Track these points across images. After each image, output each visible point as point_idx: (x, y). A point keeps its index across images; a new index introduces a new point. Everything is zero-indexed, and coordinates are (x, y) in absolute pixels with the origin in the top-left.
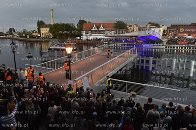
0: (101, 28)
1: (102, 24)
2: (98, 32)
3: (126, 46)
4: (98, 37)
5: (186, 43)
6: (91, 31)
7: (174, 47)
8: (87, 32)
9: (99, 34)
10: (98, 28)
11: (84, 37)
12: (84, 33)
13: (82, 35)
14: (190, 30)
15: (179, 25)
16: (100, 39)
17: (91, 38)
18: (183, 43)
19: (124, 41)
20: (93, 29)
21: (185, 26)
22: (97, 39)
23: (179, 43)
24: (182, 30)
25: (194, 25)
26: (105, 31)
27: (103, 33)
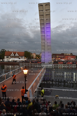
0: (17, 55)
1: (17, 52)
3: (33, 65)
4: (15, 60)
5: (62, 63)
6: (10, 56)
9: (15, 58)
10: (15, 55)
11: (6, 60)
12: (5, 57)
14: (61, 57)
15: (56, 54)
16: (16, 61)
17: (10, 60)
18: (61, 63)
19: (30, 62)
20: (12, 55)
21: (59, 55)
22: (14, 61)
23: (59, 63)
24: (58, 57)
25: (63, 54)
26: (19, 56)
27: (18, 58)
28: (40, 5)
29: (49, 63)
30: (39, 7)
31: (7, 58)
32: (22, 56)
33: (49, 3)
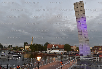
0: (57, 47)
1: (57, 45)
2: (55, 49)
3: (70, 57)
6: (52, 48)
8: (49, 49)
10: (55, 47)
12: (48, 49)
15: (98, 47)
16: (56, 53)
17: (51, 52)
19: (69, 55)
20: (53, 48)
22: (54, 52)
23: (100, 56)
24: (100, 49)
26: (59, 49)
27: (58, 50)
28: (75, 4)
29: (88, 56)
30: (74, 5)
31: (49, 50)
32: (61, 49)
33: (83, 1)
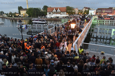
0: (59, 11)
1: (59, 8)
6: (52, 12)
7: (104, 22)
9: (57, 14)
10: (57, 11)
11: (48, 16)
13: (47, 15)
14: (108, 11)
15: (102, 9)
16: (58, 17)
17: (53, 16)
21: (106, 9)
23: (105, 19)
24: (104, 11)
25: (111, 9)
26: (61, 12)
27: (60, 14)
32: (63, 12)
